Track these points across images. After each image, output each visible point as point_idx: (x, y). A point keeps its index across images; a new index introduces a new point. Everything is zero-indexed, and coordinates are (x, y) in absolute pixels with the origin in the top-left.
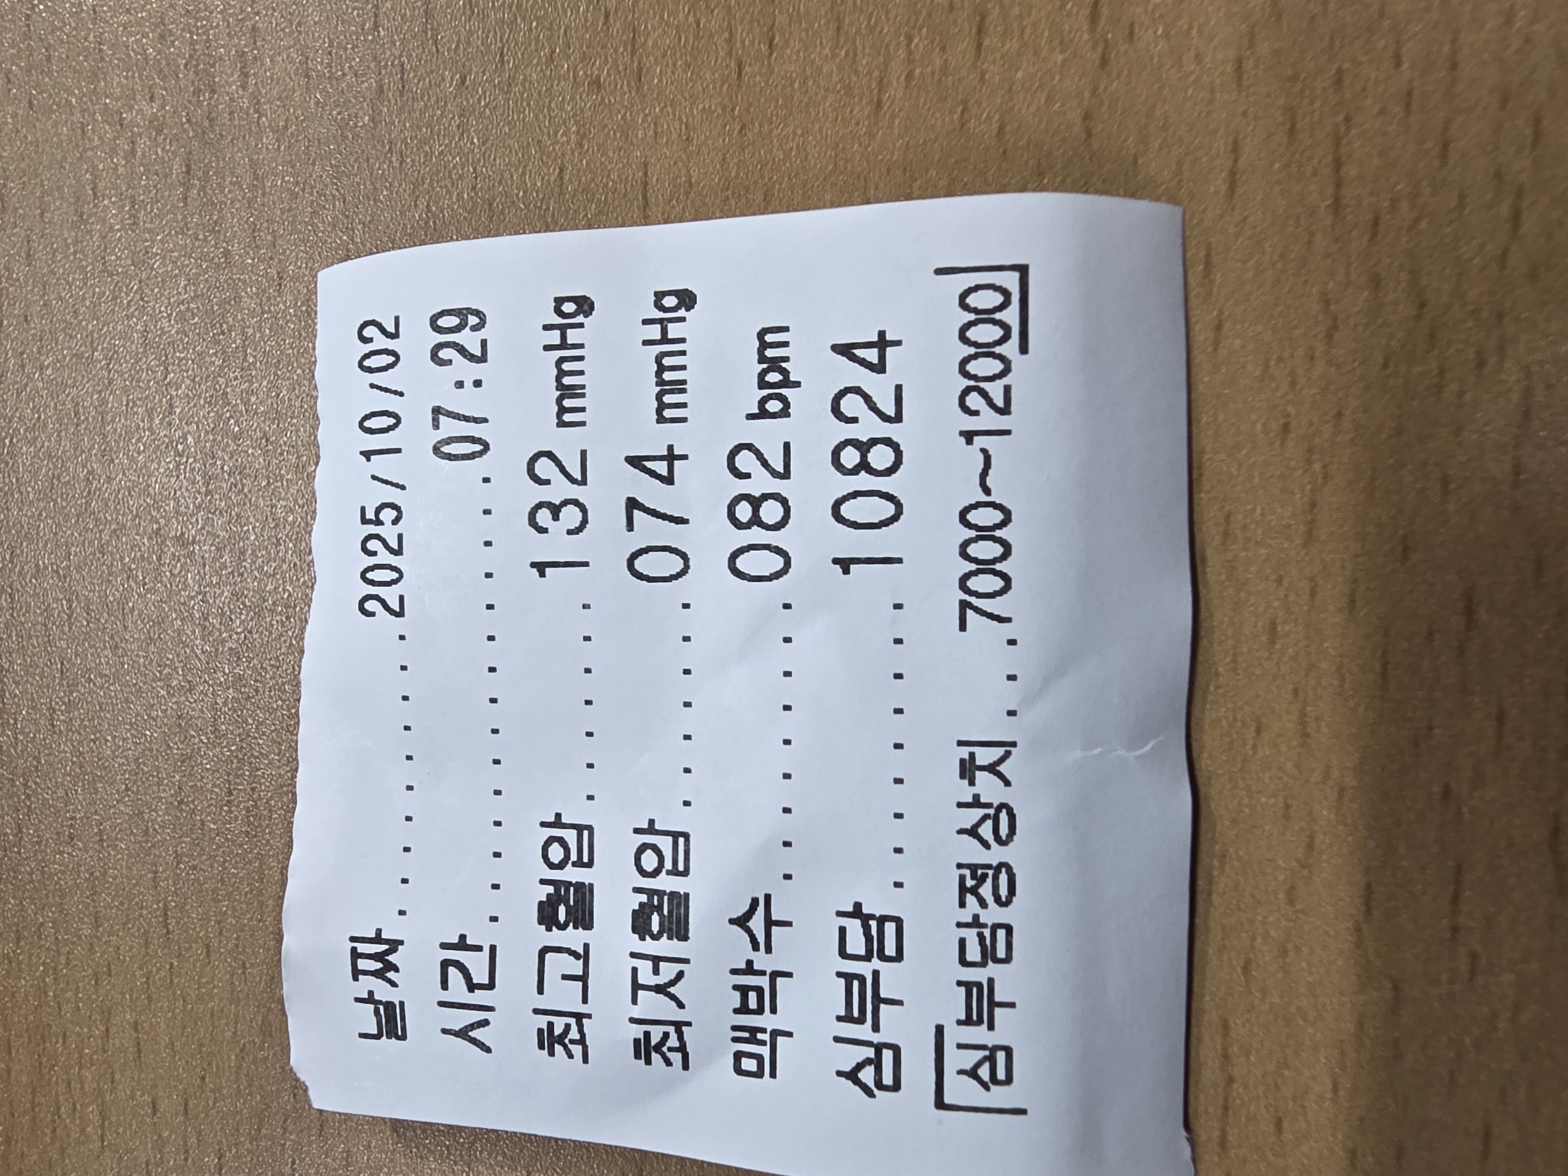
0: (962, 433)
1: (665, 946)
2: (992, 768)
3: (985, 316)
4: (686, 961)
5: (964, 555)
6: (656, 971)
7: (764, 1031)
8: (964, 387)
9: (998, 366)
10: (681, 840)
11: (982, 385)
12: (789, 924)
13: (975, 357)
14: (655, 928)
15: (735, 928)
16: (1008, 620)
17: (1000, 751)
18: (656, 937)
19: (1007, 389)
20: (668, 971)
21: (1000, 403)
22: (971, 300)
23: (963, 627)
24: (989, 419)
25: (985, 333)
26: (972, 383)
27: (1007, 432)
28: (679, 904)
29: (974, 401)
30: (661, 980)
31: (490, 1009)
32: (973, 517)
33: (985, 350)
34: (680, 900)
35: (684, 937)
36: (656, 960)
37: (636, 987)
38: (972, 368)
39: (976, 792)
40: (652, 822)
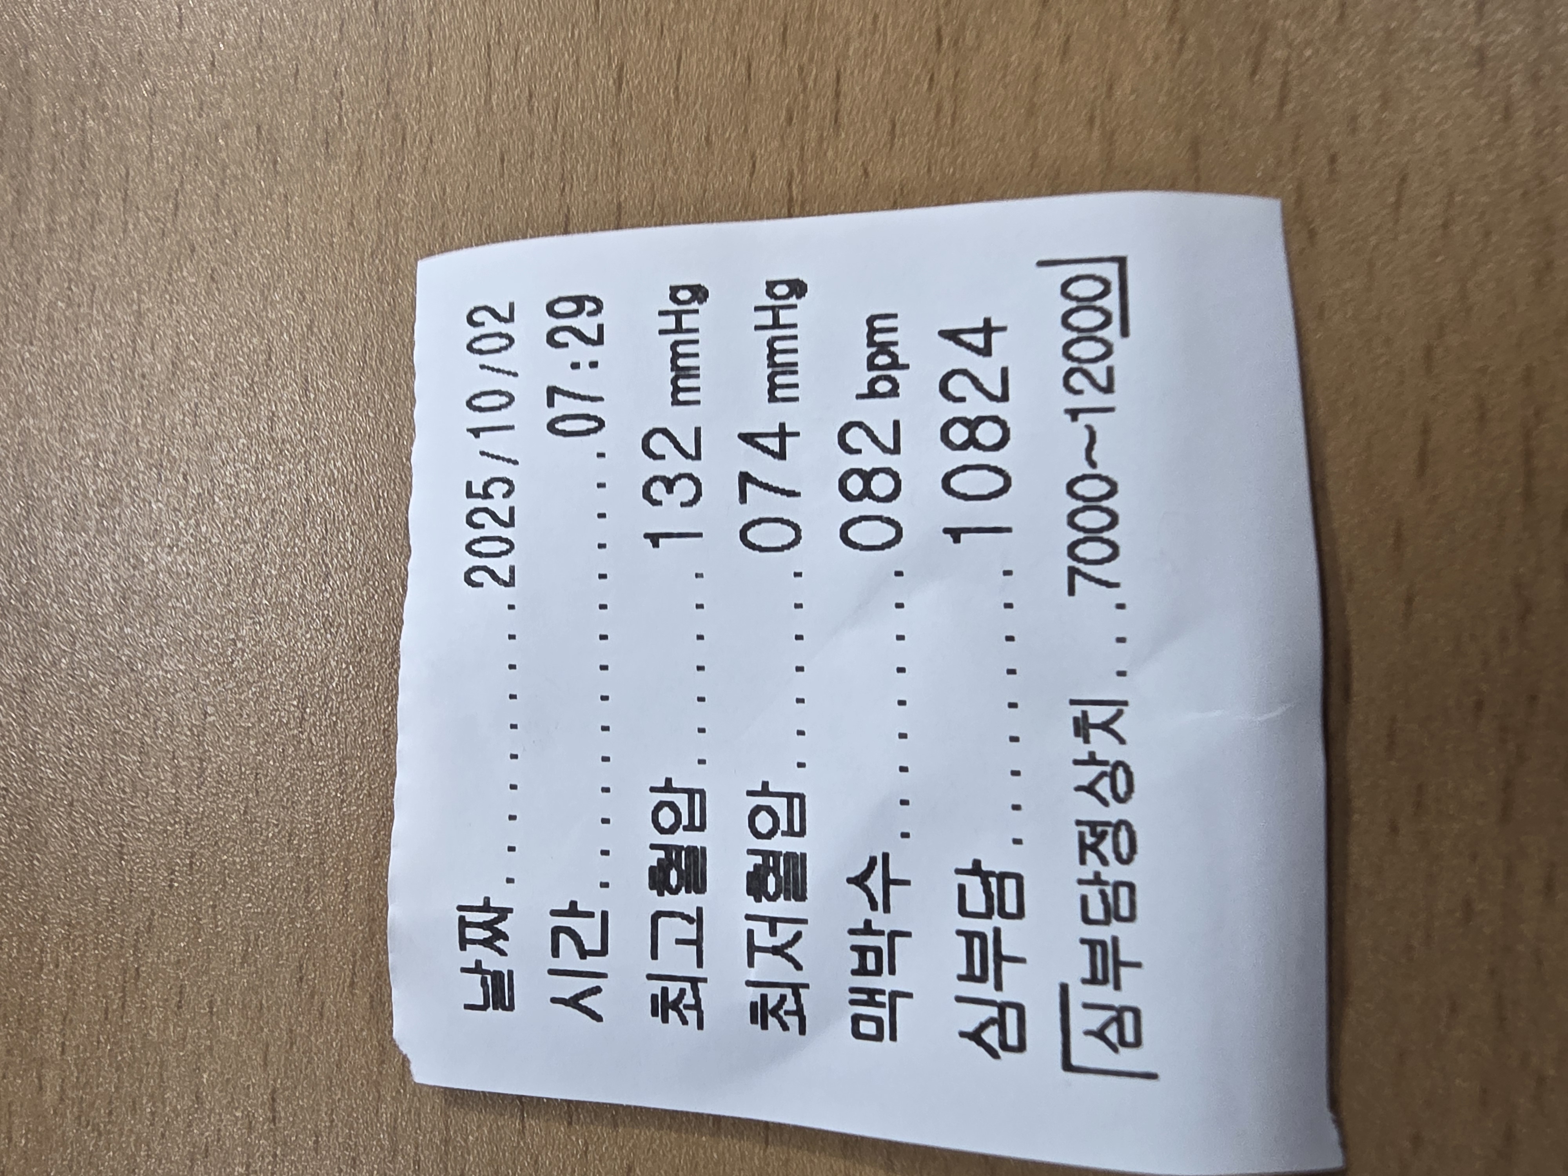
0: (1067, 411)
1: (782, 907)
2: (1105, 726)
3: (1086, 304)
4: (804, 921)
5: (1072, 524)
6: (773, 932)
7: (882, 992)
8: (1067, 368)
9: (1100, 349)
10: (796, 801)
11: (1086, 366)
12: (907, 883)
13: (1078, 340)
14: (771, 888)
15: (853, 887)
16: (1116, 585)
17: (1111, 711)
18: (772, 898)
19: (1110, 370)
20: (785, 932)
21: (1103, 382)
22: (1073, 289)
23: (1071, 591)
24: (1092, 398)
25: (1086, 319)
26: (1075, 365)
27: (1111, 410)
28: (795, 865)
29: (1077, 381)
30: (778, 941)
31: (603, 976)
32: (1079, 488)
33: (1087, 335)
34: (797, 861)
35: (801, 897)
36: (773, 922)
37: (752, 949)
38: (1075, 350)
39: (1091, 749)
40: (765, 784)
